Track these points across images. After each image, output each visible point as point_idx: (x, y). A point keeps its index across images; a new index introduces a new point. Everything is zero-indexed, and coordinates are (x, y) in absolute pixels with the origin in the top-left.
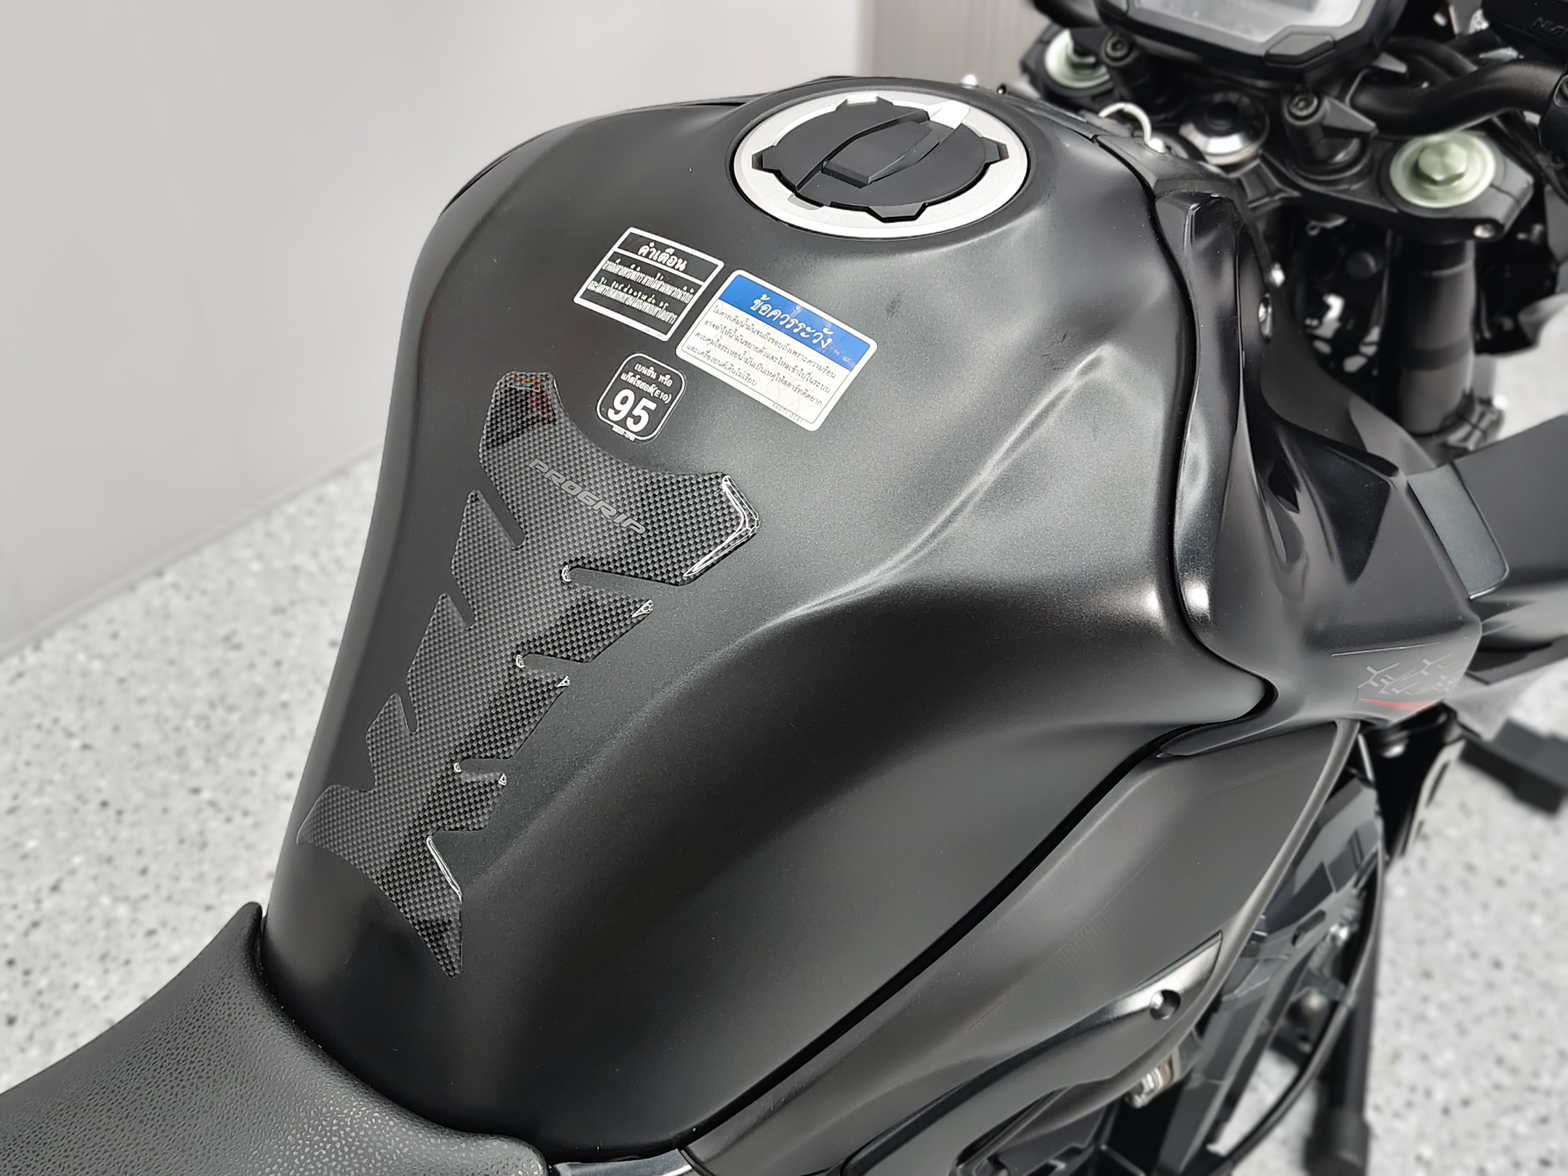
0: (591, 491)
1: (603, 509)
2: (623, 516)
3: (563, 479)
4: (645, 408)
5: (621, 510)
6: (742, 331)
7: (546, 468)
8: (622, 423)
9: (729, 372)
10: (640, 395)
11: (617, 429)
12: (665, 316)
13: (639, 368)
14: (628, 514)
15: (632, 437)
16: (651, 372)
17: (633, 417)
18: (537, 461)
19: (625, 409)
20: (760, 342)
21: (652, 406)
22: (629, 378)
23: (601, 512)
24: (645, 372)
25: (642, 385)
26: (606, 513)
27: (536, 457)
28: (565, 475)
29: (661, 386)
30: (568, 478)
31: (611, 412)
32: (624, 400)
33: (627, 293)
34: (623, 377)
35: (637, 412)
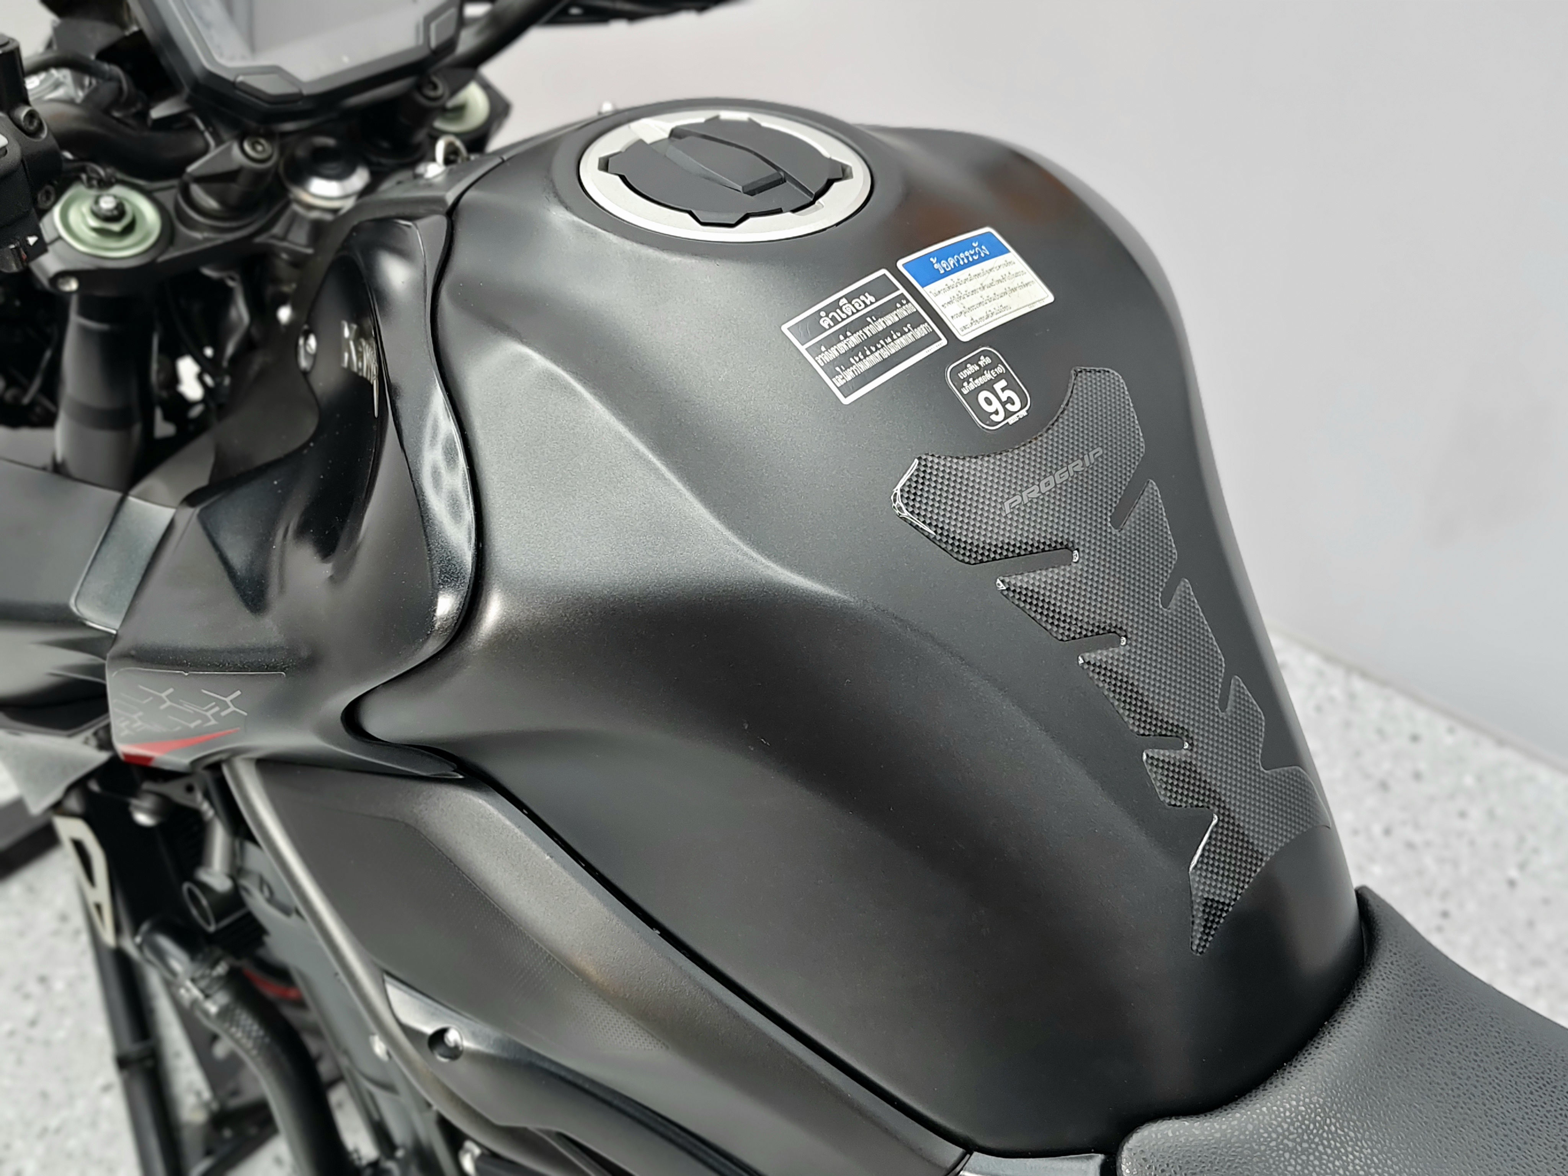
0: (1057, 470)
1: (1076, 469)
2: (1086, 457)
3: (1036, 487)
4: (1003, 390)
5: (1081, 456)
6: (962, 288)
7: (1018, 498)
8: (1008, 414)
9: (995, 317)
10: (989, 386)
11: (1012, 420)
12: (921, 332)
13: (963, 375)
14: (1086, 452)
15: (1023, 413)
16: (972, 369)
17: (1006, 402)
18: (1007, 504)
19: (996, 405)
20: (975, 284)
21: (1003, 383)
22: (967, 388)
23: (1077, 472)
24: (969, 373)
25: (980, 381)
26: (1079, 468)
27: (1002, 503)
28: (1033, 484)
29: (989, 367)
30: (1037, 483)
31: (994, 418)
32: (988, 401)
33: (872, 352)
34: (965, 392)
35: (1004, 396)
